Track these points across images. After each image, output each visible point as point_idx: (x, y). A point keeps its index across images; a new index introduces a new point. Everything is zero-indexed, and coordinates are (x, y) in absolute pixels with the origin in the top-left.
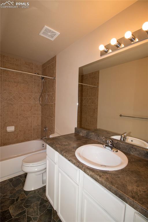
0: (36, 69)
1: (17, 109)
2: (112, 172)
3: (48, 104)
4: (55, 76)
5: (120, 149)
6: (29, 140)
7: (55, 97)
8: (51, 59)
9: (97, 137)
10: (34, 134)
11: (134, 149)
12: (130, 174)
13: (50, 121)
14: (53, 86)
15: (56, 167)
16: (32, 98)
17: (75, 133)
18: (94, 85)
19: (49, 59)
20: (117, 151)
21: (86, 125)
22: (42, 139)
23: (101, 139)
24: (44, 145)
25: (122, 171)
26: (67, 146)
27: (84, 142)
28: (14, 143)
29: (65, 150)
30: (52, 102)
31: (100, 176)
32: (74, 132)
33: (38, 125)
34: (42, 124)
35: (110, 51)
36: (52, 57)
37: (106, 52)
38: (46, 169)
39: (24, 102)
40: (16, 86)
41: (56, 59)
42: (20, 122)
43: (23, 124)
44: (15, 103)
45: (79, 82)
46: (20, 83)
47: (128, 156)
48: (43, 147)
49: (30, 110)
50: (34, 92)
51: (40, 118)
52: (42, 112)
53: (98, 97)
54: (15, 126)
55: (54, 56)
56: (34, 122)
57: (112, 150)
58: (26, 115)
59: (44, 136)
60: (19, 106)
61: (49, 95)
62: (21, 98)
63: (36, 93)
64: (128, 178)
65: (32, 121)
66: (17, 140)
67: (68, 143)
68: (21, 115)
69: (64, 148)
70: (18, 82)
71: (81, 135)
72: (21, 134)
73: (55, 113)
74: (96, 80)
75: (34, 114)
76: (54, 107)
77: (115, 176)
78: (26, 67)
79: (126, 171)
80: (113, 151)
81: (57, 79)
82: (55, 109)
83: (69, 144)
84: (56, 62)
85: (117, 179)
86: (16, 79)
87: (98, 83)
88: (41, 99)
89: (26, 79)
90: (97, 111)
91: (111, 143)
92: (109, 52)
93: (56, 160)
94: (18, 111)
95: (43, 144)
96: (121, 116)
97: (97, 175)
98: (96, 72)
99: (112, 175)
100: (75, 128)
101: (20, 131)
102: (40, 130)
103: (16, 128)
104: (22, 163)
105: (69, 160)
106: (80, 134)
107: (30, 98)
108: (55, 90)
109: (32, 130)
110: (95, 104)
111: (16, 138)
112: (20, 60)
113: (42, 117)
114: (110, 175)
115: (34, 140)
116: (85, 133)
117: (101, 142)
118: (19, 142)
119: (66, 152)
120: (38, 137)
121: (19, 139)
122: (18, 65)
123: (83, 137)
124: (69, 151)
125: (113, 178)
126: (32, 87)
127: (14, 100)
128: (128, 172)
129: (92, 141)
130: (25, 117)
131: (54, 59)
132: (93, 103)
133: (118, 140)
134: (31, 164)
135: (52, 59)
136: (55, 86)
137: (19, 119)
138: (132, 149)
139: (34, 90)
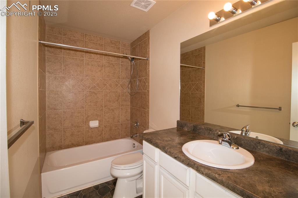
0: (123, 49)
1: (102, 100)
2: (234, 171)
3: (139, 92)
4: (149, 57)
5: (241, 146)
6: (115, 138)
7: (149, 83)
8: (142, 35)
9: (209, 131)
10: (121, 131)
11: (262, 144)
12: (259, 174)
13: (143, 114)
14: (146, 69)
15: (157, 167)
16: (119, 85)
17: (177, 128)
18: (199, 66)
19: (141, 35)
20: (238, 148)
21: (190, 120)
22: (132, 137)
23: (214, 134)
24: (136, 145)
25: (248, 170)
26: (171, 142)
27: (191, 137)
28: (98, 142)
29: (168, 146)
30: (146, 90)
31: (219, 175)
32: (176, 126)
33: (127, 119)
34: (132, 117)
35: (223, 19)
36: (144, 32)
37: (217, 21)
38: (142, 172)
39: (110, 90)
40: (100, 71)
41: (149, 34)
42: (105, 116)
43: (109, 118)
44: (99, 92)
45: (181, 63)
46: (105, 67)
47: (254, 154)
48: (134, 147)
49: (117, 101)
50: (121, 77)
51: (129, 111)
52: (132, 102)
53: (204, 82)
54: (99, 121)
55: (147, 31)
56: (121, 115)
57: (231, 146)
58: (112, 106)
59: (136, 133)
60: (104, 96)
61: (140, 81)
62: (106, 85)
63: (124, 79)
64: (257, 178)
65: (119, 115)
66: (102, 138)
67: (171, 138)
68: (106, 106)
69: (166, 144)
70: (103, 66)
71: (186, 130)
72: (106, 131)
73: (149, 103)
74: (202, 59)
75: (122, 106)
76: (148, 95)
77: (239, 175)
78: (112, 47)
79: (253, 171)
80: (233, 148)
81: (150, 59)
82: (149, 98)
83: (173, 140)
84: (149, 38)
85: (241, 178)
86: (100, 62)
87: (204, 63)
88: (130, 86)
89: (111, 61)
90: (204, 101)
91: (228, 137)
92: (221, 20)
93: (157, 159)
94: (103, 102)
95: (134, 144)
96: (238, 106)
97: (215, 173)
98: (201, 48)
99: (235, 174)
100: (178, 122)
101: (105, 127)
102: (129, 126)
103: (101, 123)
104: (112, 165)
105: (175, 158)
106: (184, 129)
107: (117, 85)
108: (149, 73)
109: (119, 126)
110: (201, 91)
111: (100, 135)
112: (105, 38)
113: (131, 109)
114: (232, 174)
115: (121, 138)
116: (191, 126)
117: (214, 137)
118: (104, 141)
119: (171, 148)
120: (126, 135)
121: (104, 137)
122: (102, 45)
123: (188, 132)
124: (173, 147)
125: (236, 178)
126: (119, 71)
127: (97, 89)
128: (255, 171)
129: (202, 137)
130: (110, 109)
131: (146, 35)
132: (197, 90)
133: (238, 135)
134: (122, 167)
135: (144, 34)
136: (149, 69)
137: (104, 112)
138: (258, 145)
139: (121, 75)
